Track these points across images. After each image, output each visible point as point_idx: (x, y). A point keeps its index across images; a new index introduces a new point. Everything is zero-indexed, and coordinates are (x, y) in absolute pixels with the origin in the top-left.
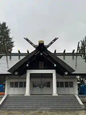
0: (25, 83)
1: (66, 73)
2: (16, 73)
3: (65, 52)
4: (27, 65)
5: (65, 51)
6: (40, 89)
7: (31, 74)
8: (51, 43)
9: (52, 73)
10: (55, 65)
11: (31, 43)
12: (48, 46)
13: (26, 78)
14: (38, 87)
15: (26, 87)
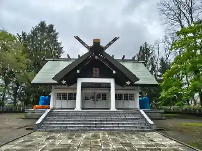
0: (75, 94)
1: (128, 83)
2: (64, 82)
3: (125, 59)
4: (78, 72)
5: (124, 57)
6: (94, 102)
7: (83, 83)
8: (110, 44)
9: (110, 83)
10: (114, 72)
11: (83, 43)
12: (106, 48)
13: (76, 89)
14: (92, 100)
15: (76, 99)
